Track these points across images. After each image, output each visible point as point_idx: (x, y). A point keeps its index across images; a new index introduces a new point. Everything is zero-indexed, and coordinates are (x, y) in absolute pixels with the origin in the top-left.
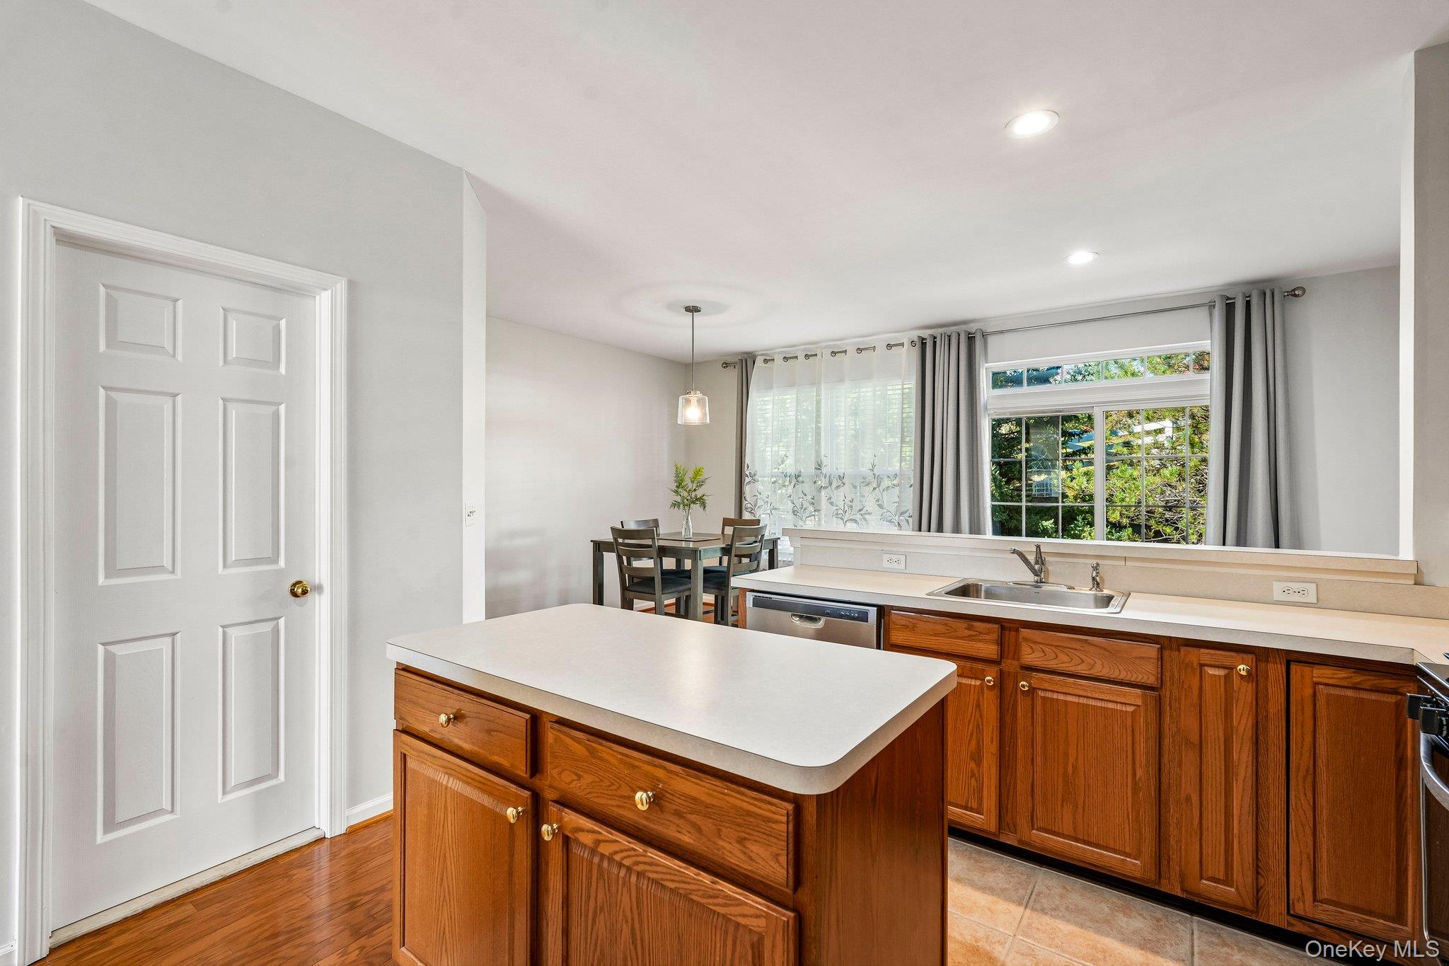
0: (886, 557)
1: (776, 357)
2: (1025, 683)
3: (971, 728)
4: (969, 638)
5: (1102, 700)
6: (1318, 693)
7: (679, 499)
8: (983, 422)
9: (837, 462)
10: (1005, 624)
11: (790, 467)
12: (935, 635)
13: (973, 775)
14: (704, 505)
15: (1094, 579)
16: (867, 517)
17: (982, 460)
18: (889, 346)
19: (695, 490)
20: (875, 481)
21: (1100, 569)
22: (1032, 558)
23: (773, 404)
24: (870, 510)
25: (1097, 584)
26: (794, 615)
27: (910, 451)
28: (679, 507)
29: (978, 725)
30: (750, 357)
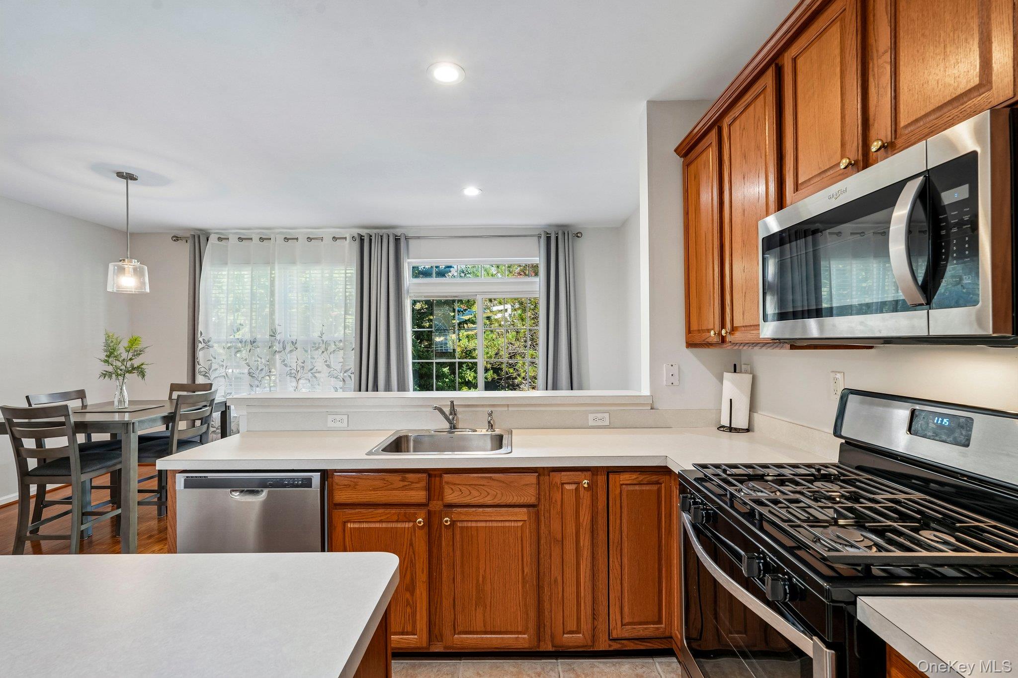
0: (330, 418)
1: (230, 236)
2: (448, 519)
3: (406, 564)
4: (404, 488)
5: (501, 521)
6: (622, 491)
7: (110, 369)
8: (406, 301)
9: (290, 330)
10: (432, 472)
11: (245, 333)
12: (374, 490)
13: (408, 604)
14: (142, 374)
15: (489, 422)
16: (317, 375)
17: (405, 329)
18: (335, 239)
19: (131, 359)
20: (323, 346)
21: (493, 415)
22: (447, 410)
23: (228, 278)
24: (319, 369)
25: (491, 426)
26: (234, 491)
27: (352, 320)
28: (110, 377)
29: (412, 561)
30: (203, 234)
